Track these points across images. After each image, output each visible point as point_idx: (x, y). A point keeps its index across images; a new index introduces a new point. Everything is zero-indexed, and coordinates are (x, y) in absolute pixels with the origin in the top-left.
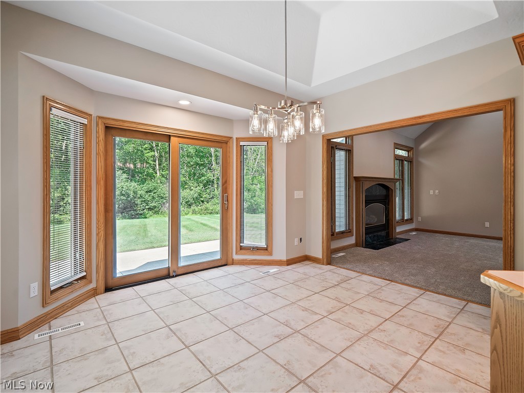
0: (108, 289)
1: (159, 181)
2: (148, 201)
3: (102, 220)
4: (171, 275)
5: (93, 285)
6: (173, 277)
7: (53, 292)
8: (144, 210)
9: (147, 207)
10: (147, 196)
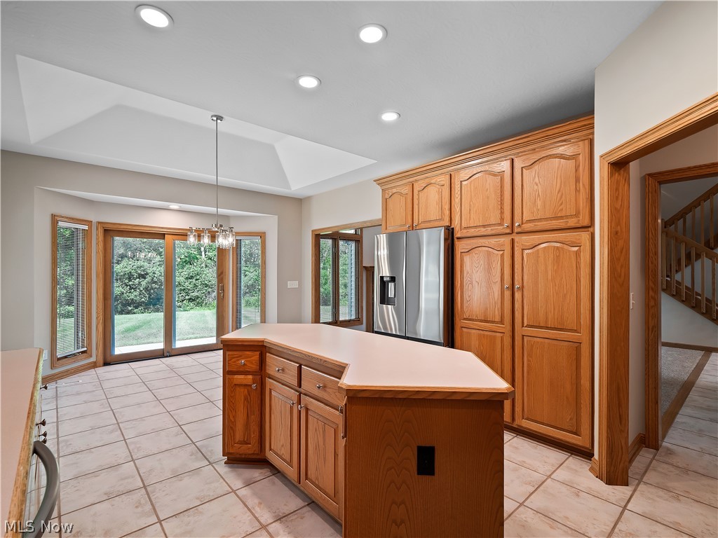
0: (106, 364)
1: (203, 265)
2: (189, 290)
3: (101, 306)
4: (165, 355)
5: (93, 359)
6: (167, 357)
7: (59, 359)
8: (183, 301)
9: (187, 297)
10: (187, 284)
